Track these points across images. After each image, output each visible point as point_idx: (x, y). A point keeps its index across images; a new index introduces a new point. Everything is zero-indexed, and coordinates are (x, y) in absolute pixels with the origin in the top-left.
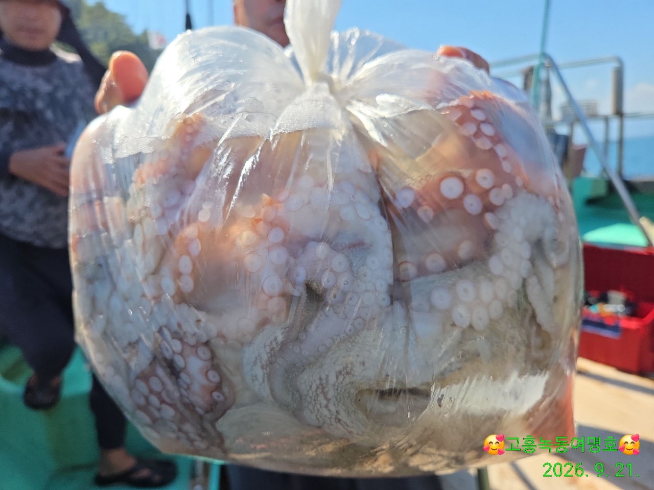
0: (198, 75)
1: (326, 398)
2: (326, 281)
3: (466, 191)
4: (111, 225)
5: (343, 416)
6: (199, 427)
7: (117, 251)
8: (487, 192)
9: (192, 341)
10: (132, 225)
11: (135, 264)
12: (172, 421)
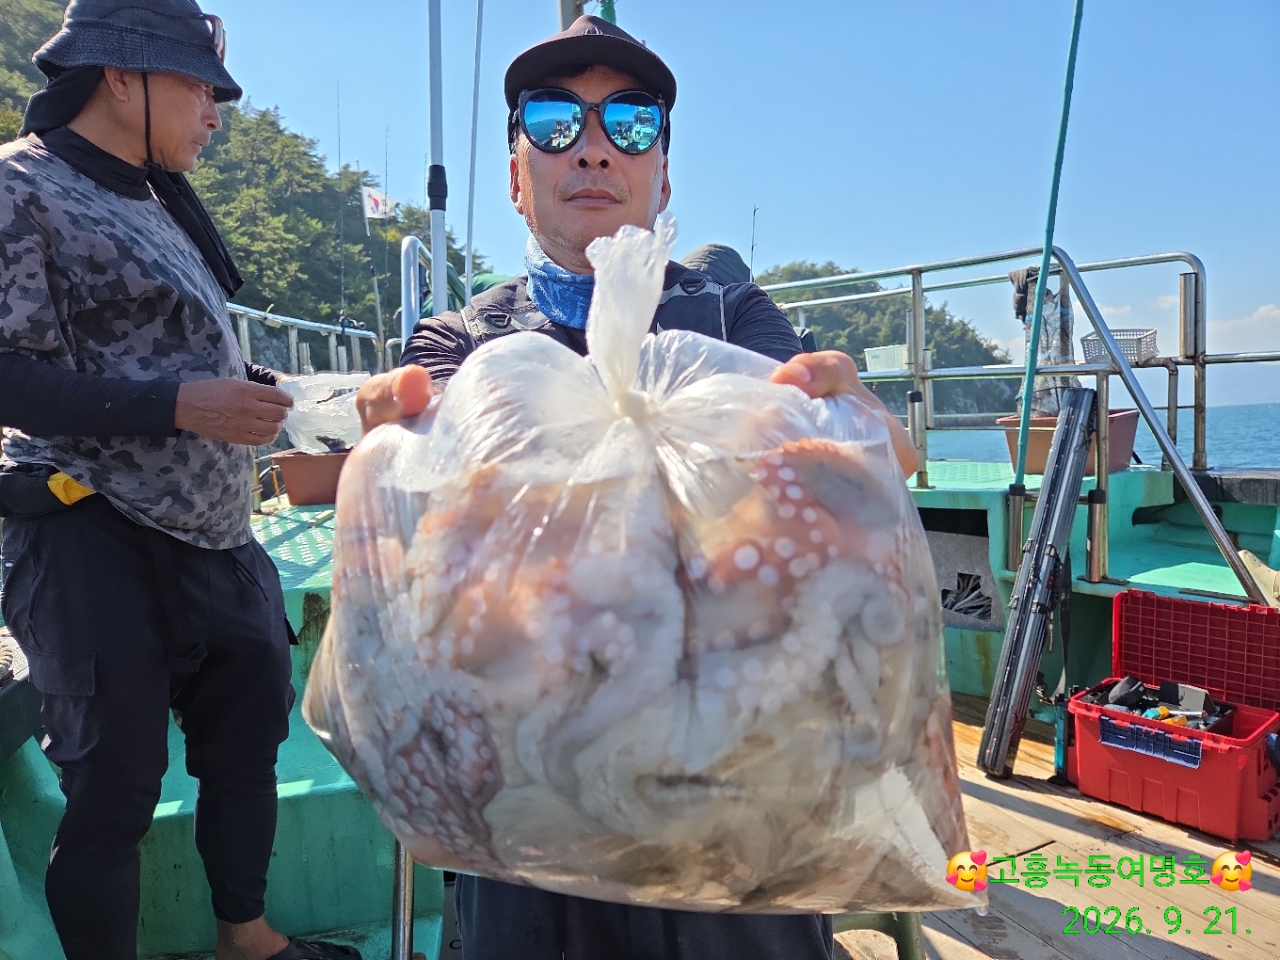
0: (496, 415)
1: (605, 781)
2: (610, 652)
3: (762, 561)
4: (384, 571)
5: (623, 804)
6: (463, 816)
7: (389, 605)
8: (786, 562)
9: (465, 711)
10: (410, 578)
11: (408, 621)
12: (432, 810)
